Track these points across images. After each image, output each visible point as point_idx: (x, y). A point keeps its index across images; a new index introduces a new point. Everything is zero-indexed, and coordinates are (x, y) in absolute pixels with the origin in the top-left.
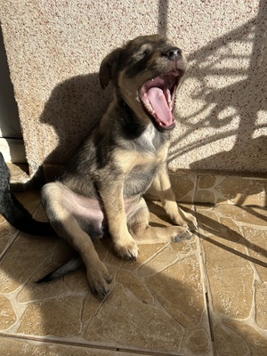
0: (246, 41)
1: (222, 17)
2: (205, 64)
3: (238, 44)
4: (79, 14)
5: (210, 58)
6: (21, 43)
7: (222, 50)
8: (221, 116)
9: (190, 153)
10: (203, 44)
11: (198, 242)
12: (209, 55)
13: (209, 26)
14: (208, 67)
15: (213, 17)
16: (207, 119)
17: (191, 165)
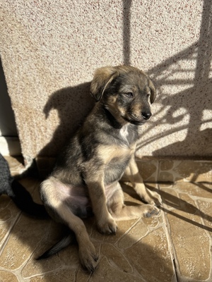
0: (191, 59)
1: (172, 42)
2: (161, 77)
3: (185, 61)
4: (61, 43)
5: (164, 72)
6: (16, 66)
7: (174, 66)
8: (175, 115)
9: (152, 143)
10: (158, 62)
11: (163, 215)
12: (164, 70)
13: (162, 49)
14: (163, 79)
15: (165, 42)
16: (164, 117)
17: (153, 153)
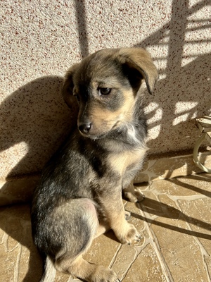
1: (140, 24)
3: (156, 48)
13: (129, 34)
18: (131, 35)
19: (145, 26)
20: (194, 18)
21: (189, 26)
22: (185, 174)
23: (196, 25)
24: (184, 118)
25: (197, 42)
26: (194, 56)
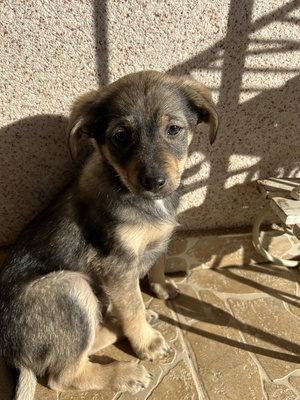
1: (183, 38)
3: (204, 73)
13: (167, 50)
15: (172, 37)
18: (171, 52)
19: (190, 41)
20: (259, 37)
21: (251, 47)
22: (240, 263)
23: (261, 47)
24: (241, 179)
25: (261, 70)
26: (256, 90)
